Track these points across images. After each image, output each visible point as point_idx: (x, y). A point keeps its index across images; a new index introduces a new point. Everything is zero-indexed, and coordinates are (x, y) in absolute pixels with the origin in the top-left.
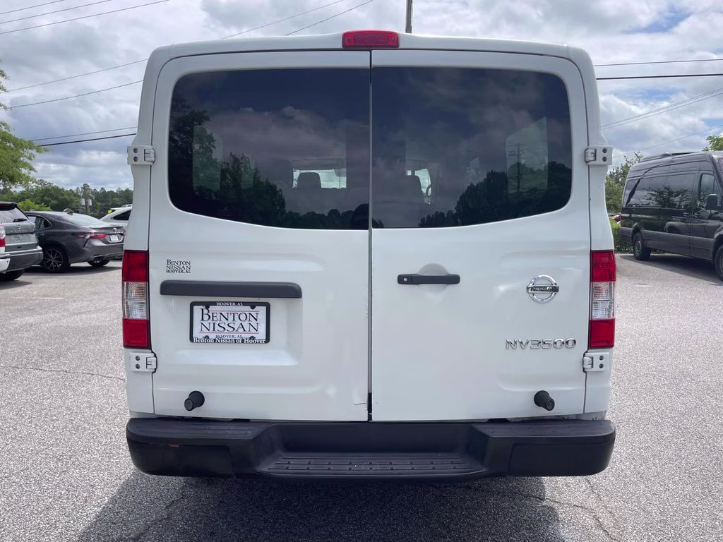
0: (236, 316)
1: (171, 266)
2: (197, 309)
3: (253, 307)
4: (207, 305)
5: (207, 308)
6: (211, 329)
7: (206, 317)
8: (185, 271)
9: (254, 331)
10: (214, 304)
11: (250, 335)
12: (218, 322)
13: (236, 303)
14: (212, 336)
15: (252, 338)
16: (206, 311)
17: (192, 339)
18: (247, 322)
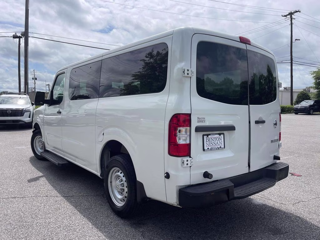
0: (216, 139)
1: (199, 120)
2: (205, 137)
3: (220, 135)
4: (208, 135)
5: (208, 136)
6: (209, 145)
7: (207, 140)
8: (203, 122)
9: (221, 145)
10: (210, 135)
11: (220, 146)
12: (211, 142)
13: (216, 134)
14: (210, 148)
15: (221, 147)
16: (207, 138)
17: (204, 150)
18: (219, 141)
